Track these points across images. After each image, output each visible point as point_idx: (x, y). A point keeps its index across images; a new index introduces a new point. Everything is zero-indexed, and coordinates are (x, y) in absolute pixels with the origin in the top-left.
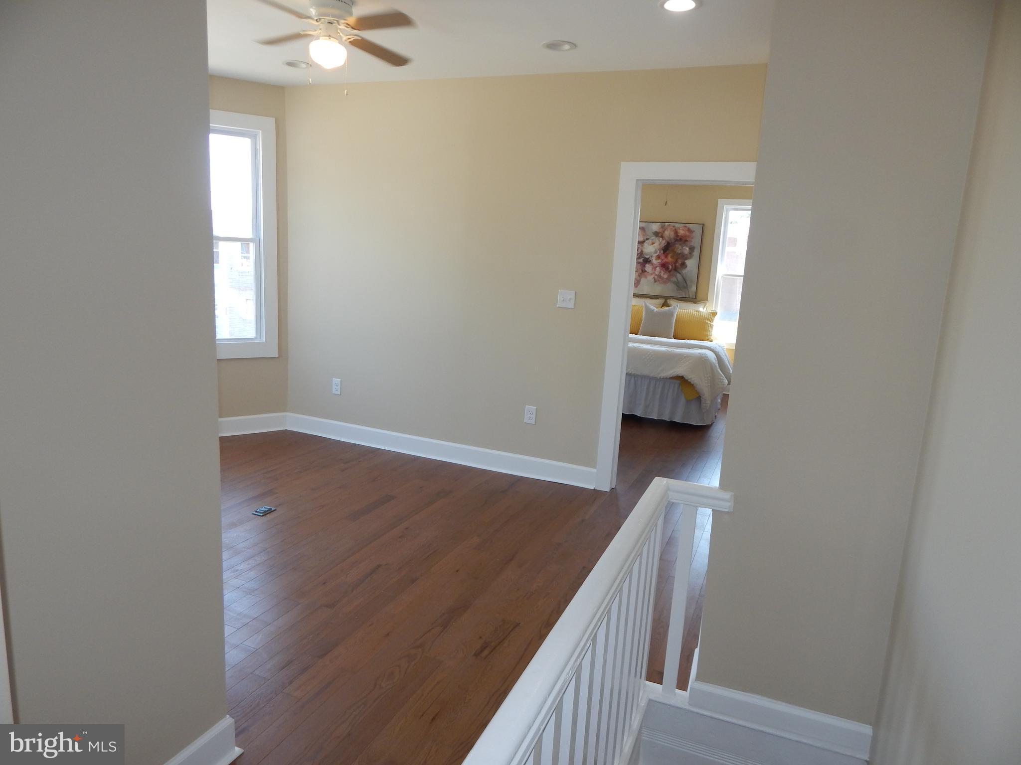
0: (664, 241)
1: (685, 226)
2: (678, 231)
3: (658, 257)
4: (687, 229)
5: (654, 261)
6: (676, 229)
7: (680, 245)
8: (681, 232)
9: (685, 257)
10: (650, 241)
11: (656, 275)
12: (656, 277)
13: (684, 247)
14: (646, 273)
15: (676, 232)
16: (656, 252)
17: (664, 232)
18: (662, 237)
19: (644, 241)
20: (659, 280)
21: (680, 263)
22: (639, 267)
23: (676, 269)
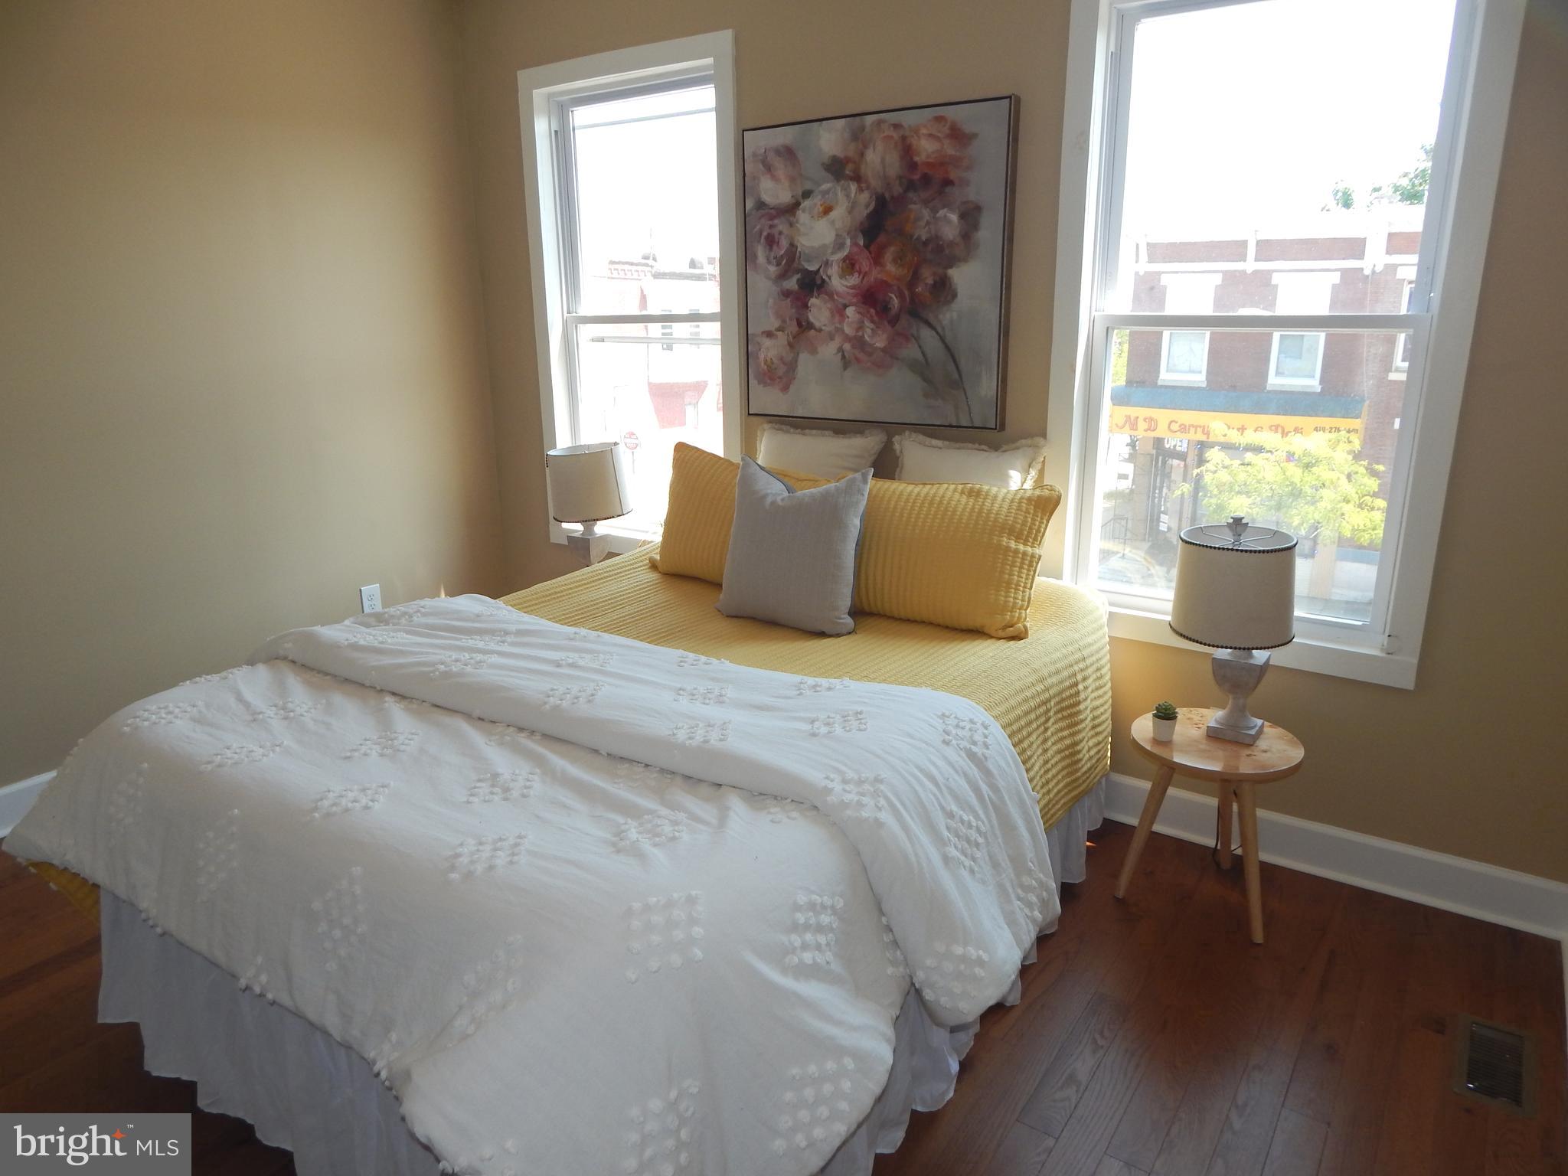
0: (865, 197)
1: (939, 119)
2: (914, 141)
3: (850, 265)
4: (946, 130)
5: (839, 283)
6: (904, 138)
7: (926, 202)
8: (926, 148)
9: (944, 255)
10: (814, 203)
11: (848, 339)
12: (847, 346)
13: (941, 213)
14: (812, 332)
15: (907, 151)
16: (839, 245)
17: (862, 155)
18: (857, 178)
19: (797, 204)
20: (858, 360)
21: (930, 281)
22: (788, 307)
23: (916, 310)
